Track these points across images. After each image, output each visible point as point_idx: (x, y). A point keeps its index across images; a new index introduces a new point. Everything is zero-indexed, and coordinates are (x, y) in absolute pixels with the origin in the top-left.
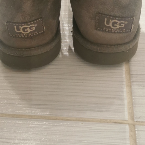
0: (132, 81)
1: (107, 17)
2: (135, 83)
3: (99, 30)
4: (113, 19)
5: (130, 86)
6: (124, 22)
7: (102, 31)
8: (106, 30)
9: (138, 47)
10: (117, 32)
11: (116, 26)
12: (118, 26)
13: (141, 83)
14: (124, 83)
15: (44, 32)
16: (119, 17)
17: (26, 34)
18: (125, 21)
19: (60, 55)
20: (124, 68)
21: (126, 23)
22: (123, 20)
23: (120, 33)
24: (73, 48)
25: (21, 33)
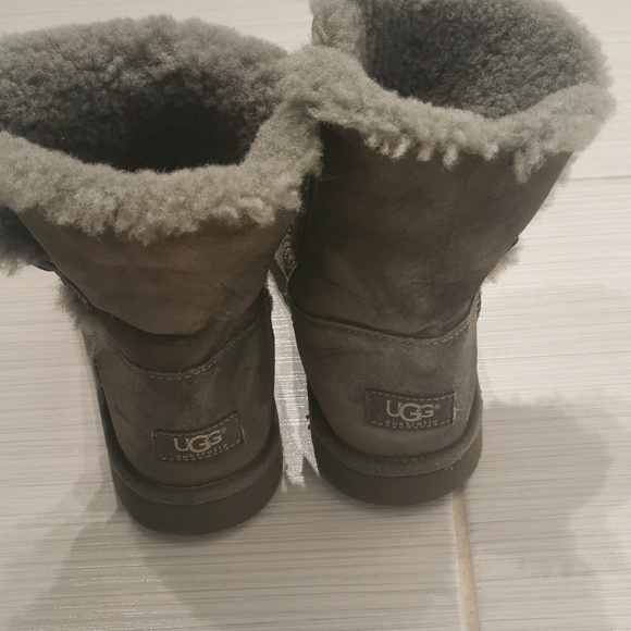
0: (472, 541)
1: (390, 398)
2: (481, 547)
3: (376, 426)
4: (404, 402)
5: (468, 556)
6: (431, 406)
7: (384, 427)
8: (391, 424)
9: (484, 448)
10: (420, 428)
11: (415, 416)
12: (419, 416)
13: (495, 546)
14: (454, 550)
15: (242, 442)
16: (418, 396)
17: (200, 454)
18: (434, 403)
19: (283, 487)
20: (450, 509)
21: (438, 407)
22: (429, 403)
23: (426, 428)
24: (315, 465)
25: (189, 452)
